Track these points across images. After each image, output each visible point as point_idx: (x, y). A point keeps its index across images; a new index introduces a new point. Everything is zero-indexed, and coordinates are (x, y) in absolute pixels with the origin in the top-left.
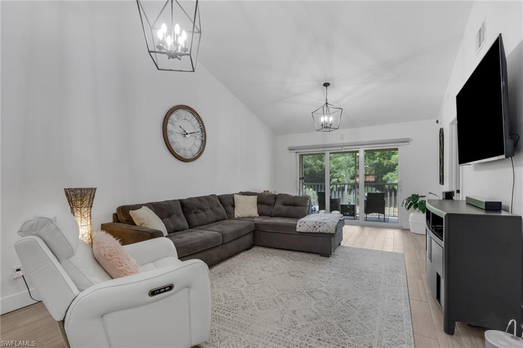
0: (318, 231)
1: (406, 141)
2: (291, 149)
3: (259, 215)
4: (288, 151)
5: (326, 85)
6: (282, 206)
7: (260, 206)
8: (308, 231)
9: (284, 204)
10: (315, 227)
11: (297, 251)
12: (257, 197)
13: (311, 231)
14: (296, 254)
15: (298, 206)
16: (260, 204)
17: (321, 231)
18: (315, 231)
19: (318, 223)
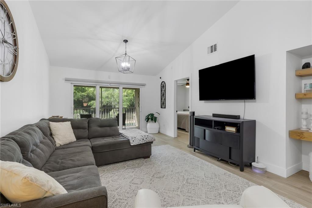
0: (146, 142)
1: (143, 85)
2: (67, 80)
3: (77, 139)
4: (64, 81)
5: (126, 41)
6: (99, 129)
7: (76, 130)
8: (140, 143)
9: (101, 126)
10: (143, 139)
11: (130, 160)
12: (70, 122)
13: (141, 143)
14: (130, 163)
15: (112, 126)
16: (76, 129)
17: (148, 141)
18: (144, 142)
19: (144, 137)
